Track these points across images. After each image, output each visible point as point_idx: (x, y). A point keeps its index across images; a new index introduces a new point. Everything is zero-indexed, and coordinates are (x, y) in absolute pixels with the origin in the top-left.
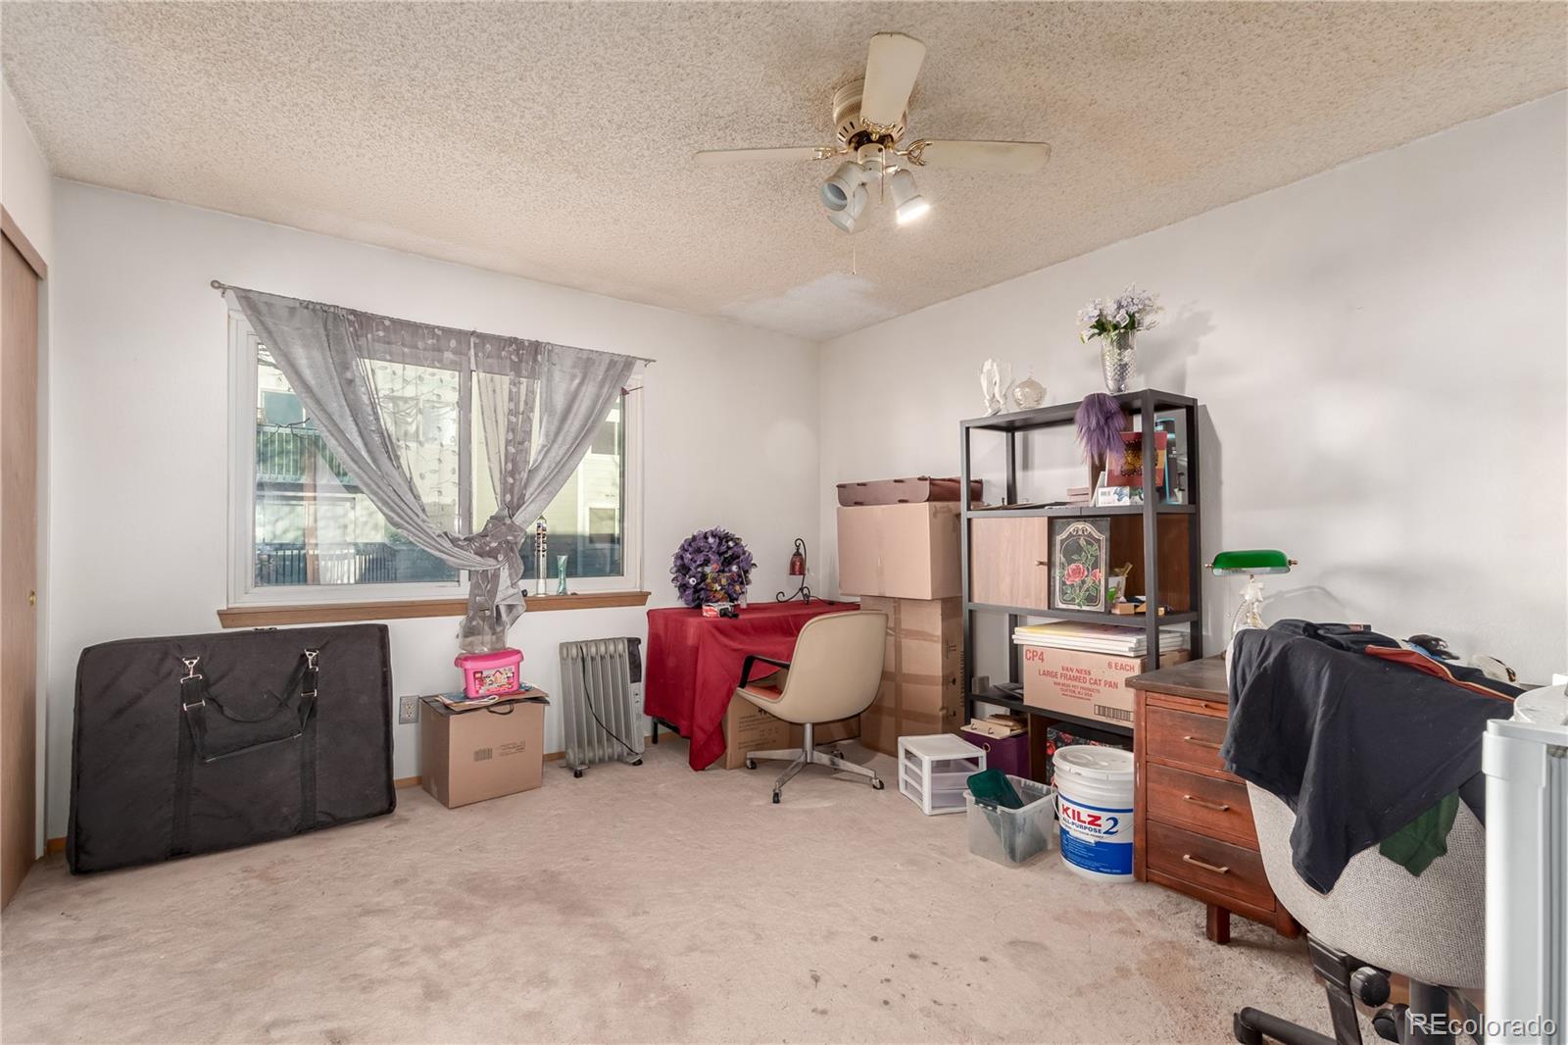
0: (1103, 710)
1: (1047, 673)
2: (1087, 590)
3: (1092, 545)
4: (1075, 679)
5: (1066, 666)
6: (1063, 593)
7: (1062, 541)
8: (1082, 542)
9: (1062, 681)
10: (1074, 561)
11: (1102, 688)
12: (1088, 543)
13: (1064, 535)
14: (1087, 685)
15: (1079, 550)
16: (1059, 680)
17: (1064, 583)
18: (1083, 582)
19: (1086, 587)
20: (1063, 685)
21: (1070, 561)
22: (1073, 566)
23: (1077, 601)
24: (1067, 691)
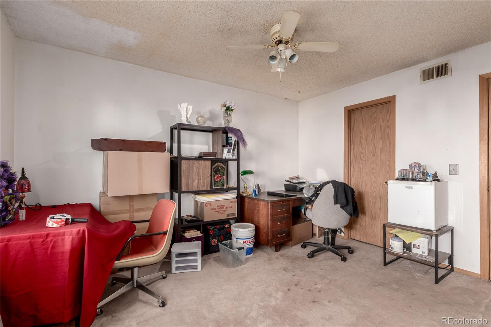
0: (228, 215)
1: (212, 209)
2: (222, 182)
3: (222, 169)
4: (221, 208)
5: (218, 205)
6: (215, 184)
7: (214, 168)
8: (220, 168)
9: (218, 210)
10: (218, 174)
11: (228, 209)
12: (221, 169)
13: (214, 166)
14: (224, 209)
15: (219, 171)
16: (217, 210)
17: (215, 181)
18: (221, 180)
19: (221, 181)
20: (218, 211)
21: (216, 174)
22: (217, 175)
23: (219, 186)
24: (219, 213)
